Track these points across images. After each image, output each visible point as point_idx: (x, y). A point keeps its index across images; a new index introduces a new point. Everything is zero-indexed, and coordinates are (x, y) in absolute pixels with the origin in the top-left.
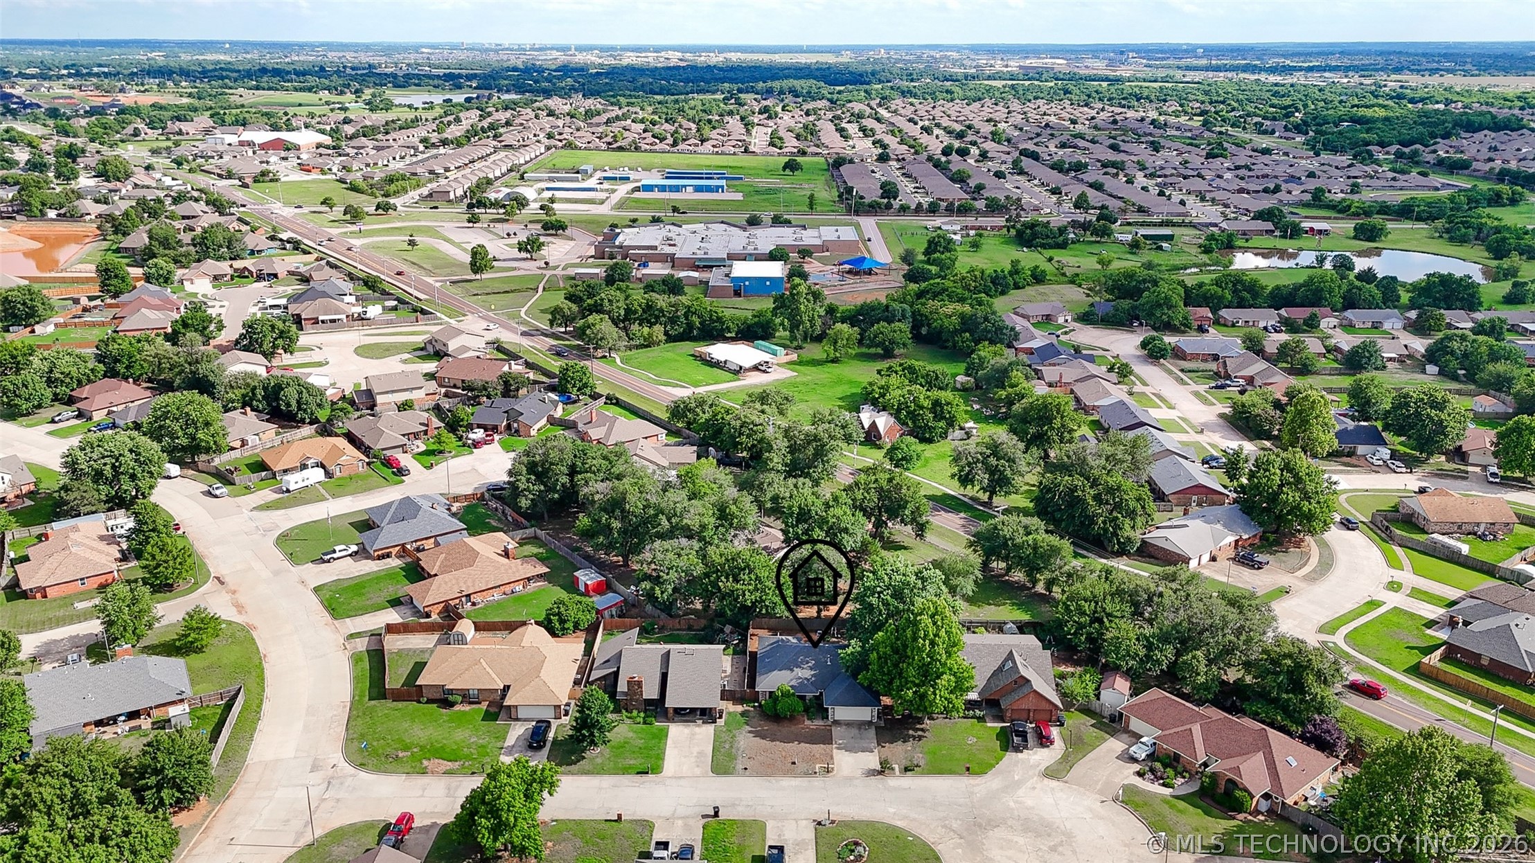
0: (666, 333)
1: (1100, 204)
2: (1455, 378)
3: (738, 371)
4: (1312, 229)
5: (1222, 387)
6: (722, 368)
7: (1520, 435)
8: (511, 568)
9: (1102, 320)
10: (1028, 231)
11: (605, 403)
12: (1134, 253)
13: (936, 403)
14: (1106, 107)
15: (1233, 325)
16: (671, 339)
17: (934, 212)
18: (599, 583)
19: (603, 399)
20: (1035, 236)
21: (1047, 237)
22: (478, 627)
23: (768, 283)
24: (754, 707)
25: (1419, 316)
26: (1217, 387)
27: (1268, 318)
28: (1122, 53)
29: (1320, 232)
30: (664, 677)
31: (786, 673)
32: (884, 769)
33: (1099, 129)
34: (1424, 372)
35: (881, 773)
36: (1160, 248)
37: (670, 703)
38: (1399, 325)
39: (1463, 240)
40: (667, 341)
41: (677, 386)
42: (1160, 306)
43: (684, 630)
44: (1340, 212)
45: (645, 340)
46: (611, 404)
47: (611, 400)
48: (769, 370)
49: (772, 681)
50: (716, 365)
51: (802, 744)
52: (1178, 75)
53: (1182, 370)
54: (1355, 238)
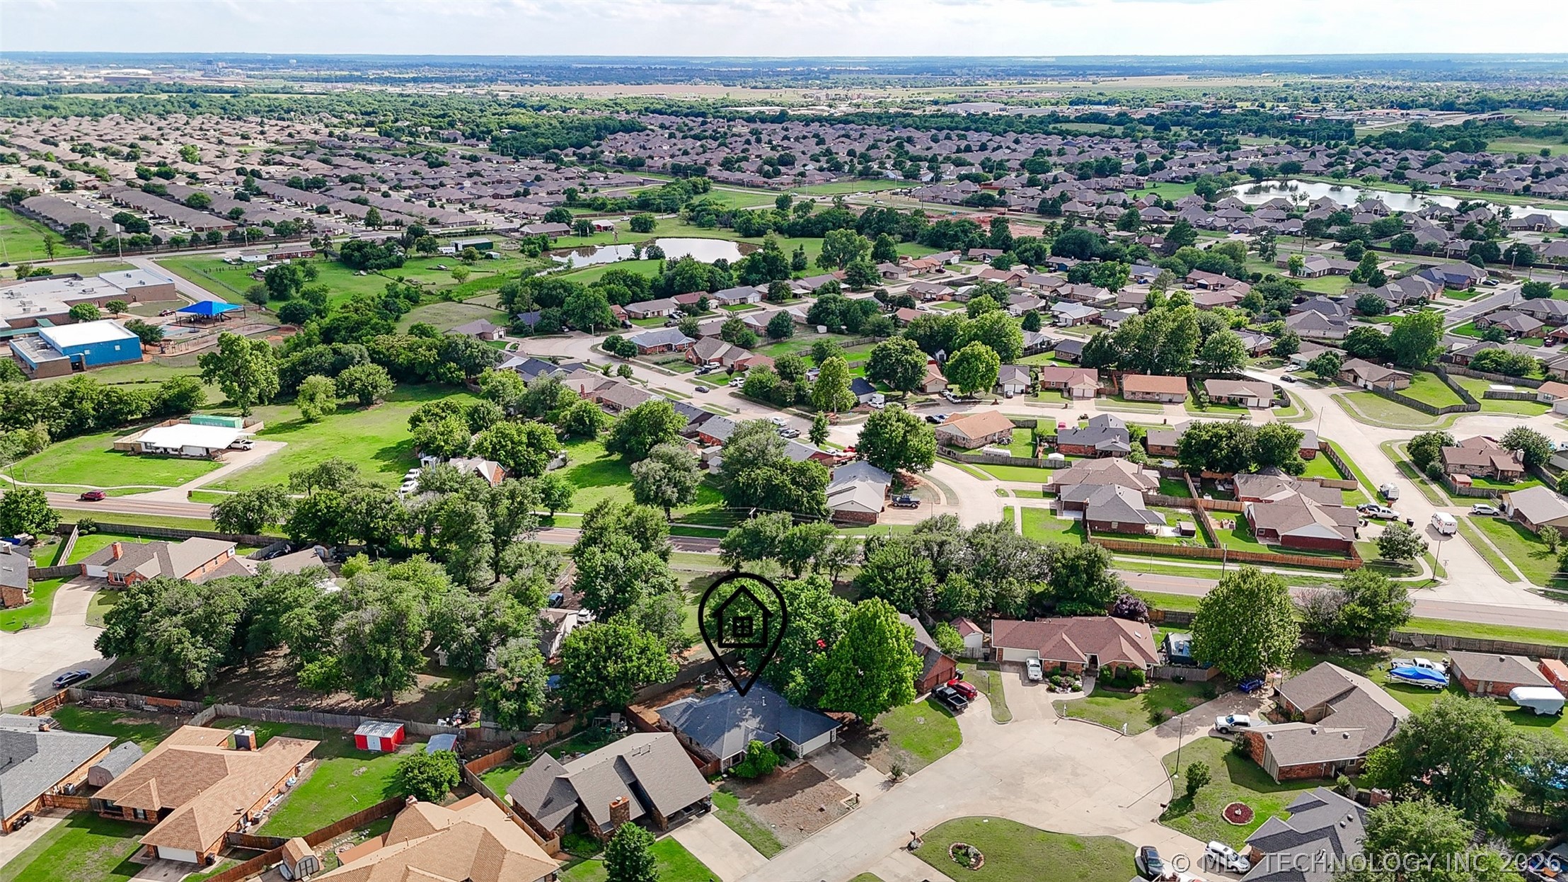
0: (50, 432)
1: (393, 220)
2: (841, 332)
3: (210, 455)
4: (599, 227)
5: (706, 372)
6: (179, 457)
7: (969, 363)
8: (273, 758)
9: (536, 330)
10: (356, 254)
11: (80, 535)
12: (470, 265)
13: (530, 434)
14: (266, 121)
15: (645, 318)
16: (56, 437)
17: (215, 243)
18: (399, 733)
19: (76, 531)
20: (366, 257)
21: (379, 257)
22: (313, 841)
23: (117, 348)
24: (724, 779)
25: (770, 289)
26: (702, 373)
27: (668, 308)
28: (210, 62)
29: (606, 228)
30: (636, 787)
31: (735, 731)
32: (896, 775)
33: (282, 144)
34: (816, 331)
35: (894, 781)
36: (490, 257)
37: (665, 810)
38: (758, 298)
39: (710, 225)
40: (53, 441)
41: (147, 491)
42: (589, 308)
43: (555, 741)
44: (596, 209)
45: (25, 445)
46: (90, 533)
47: (87, 527)
48: (250, 446)
49: (731, 744)
50: (164, 454)
51: (807, 790)
52: (296, 86)
53: (657, 364)
54: (633, 230)
